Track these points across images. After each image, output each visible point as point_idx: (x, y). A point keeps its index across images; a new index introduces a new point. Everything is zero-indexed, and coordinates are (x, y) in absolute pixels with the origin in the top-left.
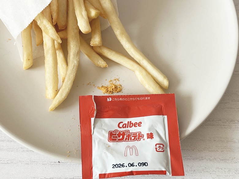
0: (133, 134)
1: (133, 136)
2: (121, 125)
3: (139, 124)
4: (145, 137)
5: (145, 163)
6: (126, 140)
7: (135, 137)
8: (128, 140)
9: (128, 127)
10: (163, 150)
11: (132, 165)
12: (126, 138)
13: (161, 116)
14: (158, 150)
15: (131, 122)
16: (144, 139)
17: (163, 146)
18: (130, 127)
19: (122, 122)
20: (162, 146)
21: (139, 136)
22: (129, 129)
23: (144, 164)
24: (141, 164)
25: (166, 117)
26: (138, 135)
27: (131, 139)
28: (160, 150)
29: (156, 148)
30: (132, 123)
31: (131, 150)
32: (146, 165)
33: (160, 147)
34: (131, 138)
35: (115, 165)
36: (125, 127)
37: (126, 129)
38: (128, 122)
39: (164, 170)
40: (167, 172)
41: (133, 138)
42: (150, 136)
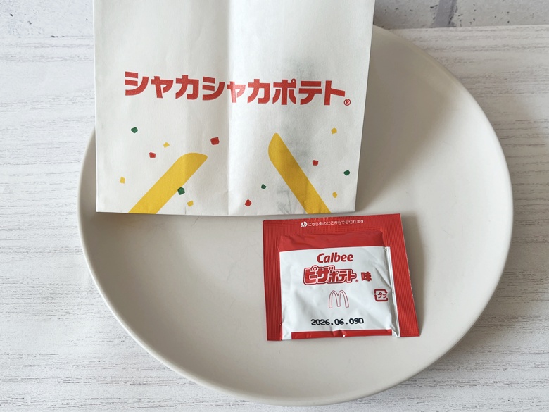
0: (341, 272)
1: (340, 275)
2: (322, 258)
3: (350, 258)
4: (359, 277)
5: (360, 318)
6: (330, 281)
7: (343, 276)
8: (334, 281)
9: (332, 261)
10: (385, 299)
11: (340, 322)
12: (330, 278)
13: (382, 247)
14: (378, 299)
15: (336, 253)
16: (357, 281)
17: (386, 292)
18: (336, 261)
19: (323, 254)
20: (383, 292)
21: (350, 276)
22: (334, 263)
23: (358, 321)
24: (353, 321)
25: (388, 249)
26: (347, 273)
27: (337, 280)
28: (382, 299)
29: (376, 296)
30: (339, 256)
31: (338, 298)
32: (361, 321)
33: (380, 294)
34: (337, 278)
35: (316, 321)
36: (328, 261)
37: (330, 264)
38: (333, 254)
39: (388, 328)
40: (393, 331)
41: (340, 278)
42: (367, 276)
